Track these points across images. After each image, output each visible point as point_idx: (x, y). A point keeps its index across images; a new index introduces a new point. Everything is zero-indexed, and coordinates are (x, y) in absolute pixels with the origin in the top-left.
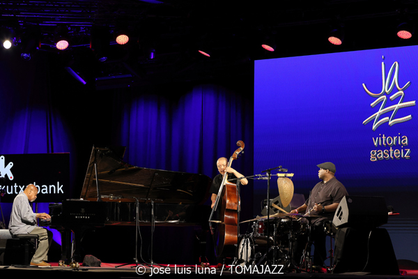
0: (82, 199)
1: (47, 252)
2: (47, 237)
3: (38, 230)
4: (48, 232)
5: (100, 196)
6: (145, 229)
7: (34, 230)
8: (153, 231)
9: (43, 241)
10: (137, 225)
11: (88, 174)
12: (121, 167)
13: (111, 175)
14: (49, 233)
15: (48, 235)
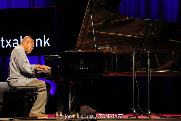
0: (80, 50)
1: (45, 103)
2: (45, 88)
3: (36, 81)
4: (46, 83)
5: (97, 48)
6: (142, 79)
7: (32, 82)
8: (149, 80)
9: (42, 93)
10: (134, 75)
11: (83, 26)
12: (115, 18)
13: (106, 26)
14: (48, 85)
15: (47, 87)
